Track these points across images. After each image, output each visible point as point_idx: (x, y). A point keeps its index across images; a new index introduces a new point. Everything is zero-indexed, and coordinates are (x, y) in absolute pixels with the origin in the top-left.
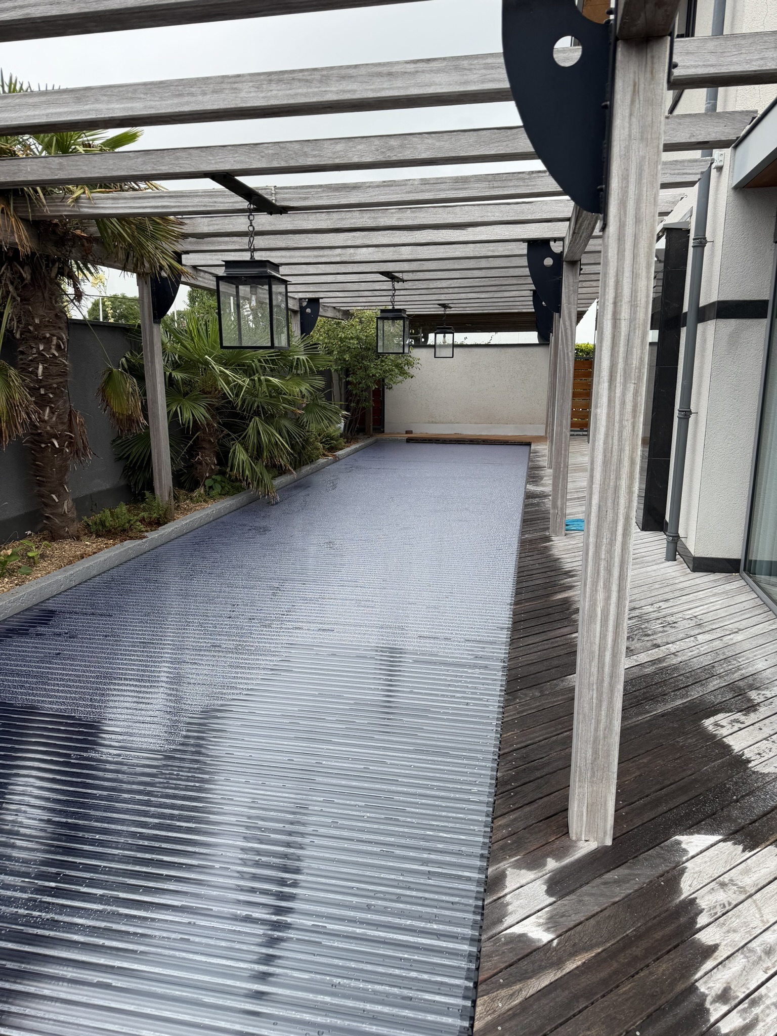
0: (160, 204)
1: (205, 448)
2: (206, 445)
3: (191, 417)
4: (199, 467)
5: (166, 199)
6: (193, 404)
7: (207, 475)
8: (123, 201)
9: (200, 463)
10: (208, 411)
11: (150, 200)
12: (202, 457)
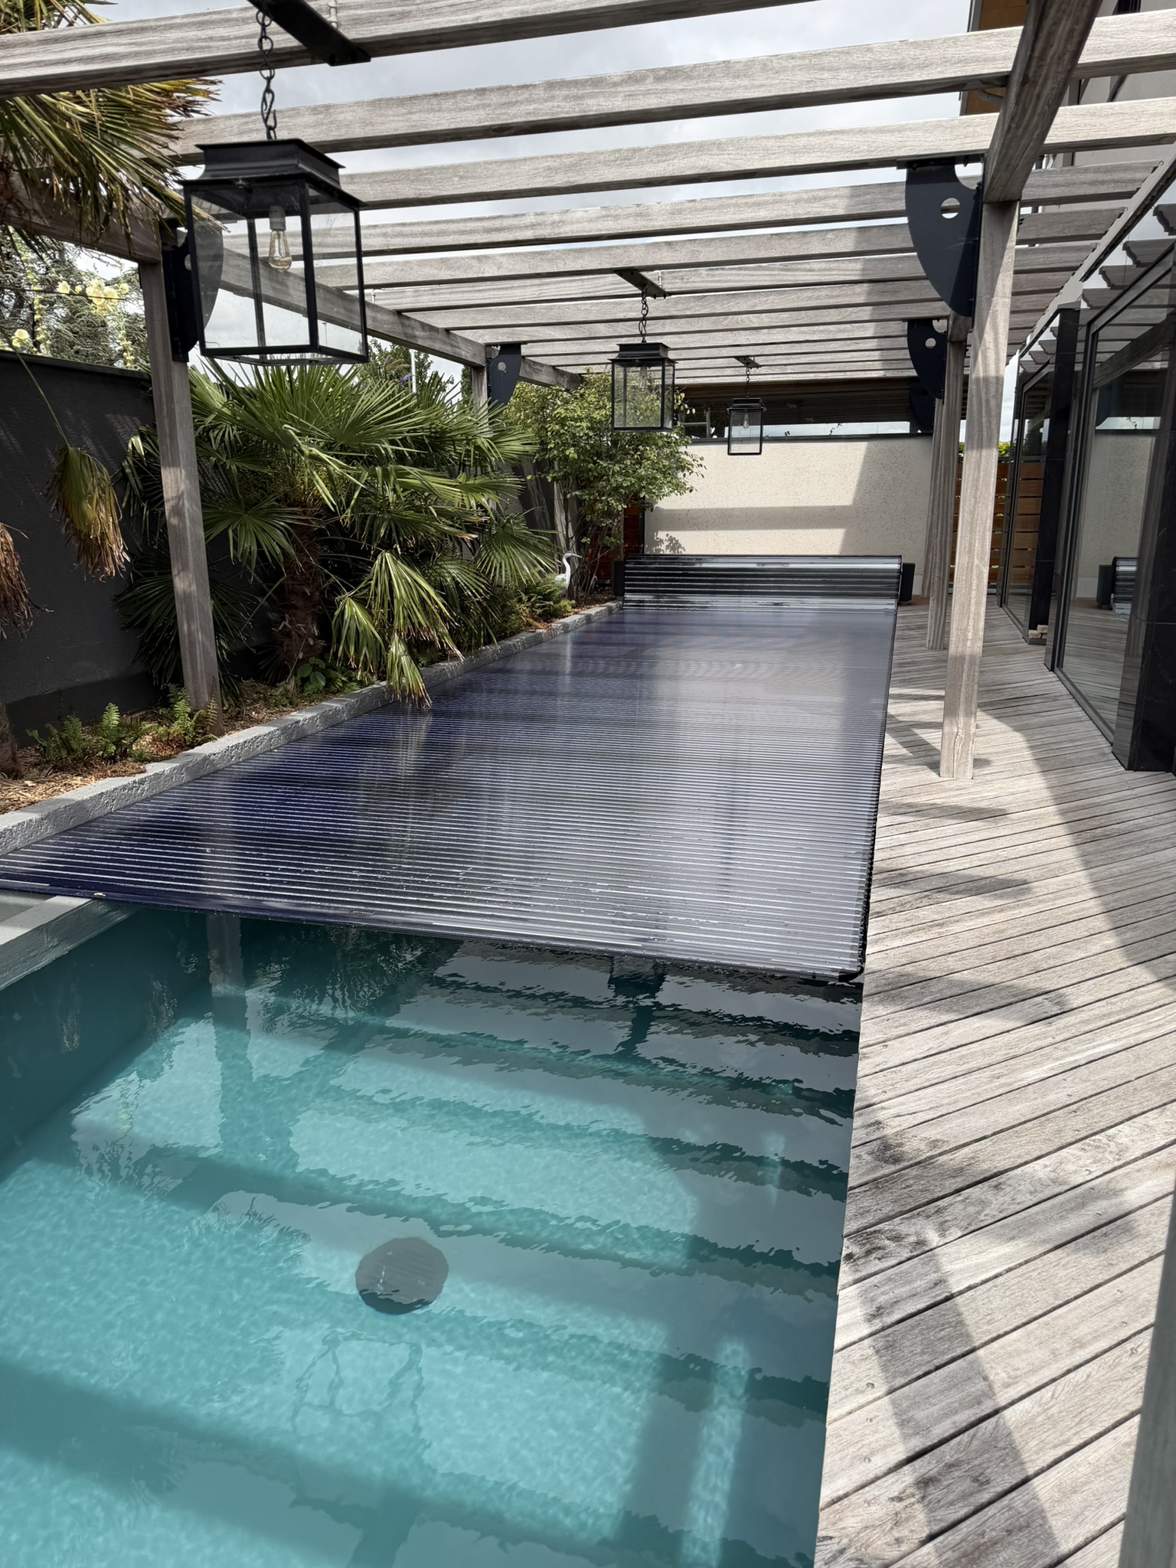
0: (97, 52)
1: (294, 607)
2: (299, 602)
3: (255, 548)
4: (287, 641)
5: (110, 40)
6: (259, 523)
7: (301, 656)
8: (23, 50)
9: (287, 634)
10: (289, 536)
11: (78, 43)
12: (290, 623)
